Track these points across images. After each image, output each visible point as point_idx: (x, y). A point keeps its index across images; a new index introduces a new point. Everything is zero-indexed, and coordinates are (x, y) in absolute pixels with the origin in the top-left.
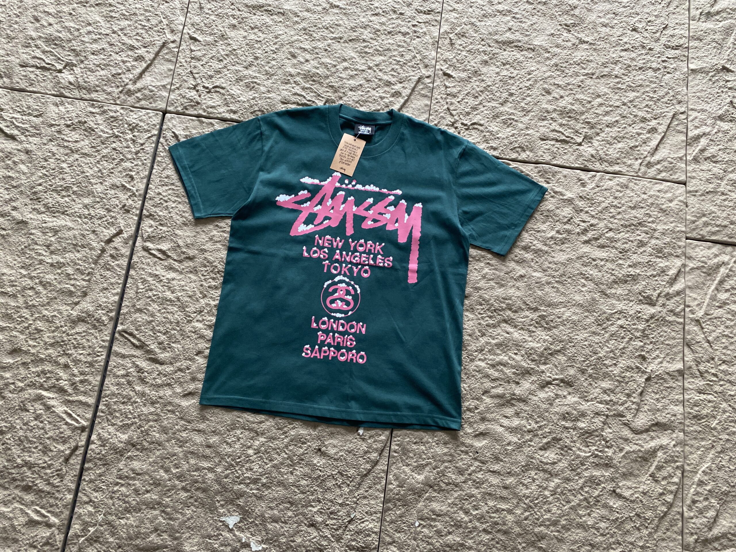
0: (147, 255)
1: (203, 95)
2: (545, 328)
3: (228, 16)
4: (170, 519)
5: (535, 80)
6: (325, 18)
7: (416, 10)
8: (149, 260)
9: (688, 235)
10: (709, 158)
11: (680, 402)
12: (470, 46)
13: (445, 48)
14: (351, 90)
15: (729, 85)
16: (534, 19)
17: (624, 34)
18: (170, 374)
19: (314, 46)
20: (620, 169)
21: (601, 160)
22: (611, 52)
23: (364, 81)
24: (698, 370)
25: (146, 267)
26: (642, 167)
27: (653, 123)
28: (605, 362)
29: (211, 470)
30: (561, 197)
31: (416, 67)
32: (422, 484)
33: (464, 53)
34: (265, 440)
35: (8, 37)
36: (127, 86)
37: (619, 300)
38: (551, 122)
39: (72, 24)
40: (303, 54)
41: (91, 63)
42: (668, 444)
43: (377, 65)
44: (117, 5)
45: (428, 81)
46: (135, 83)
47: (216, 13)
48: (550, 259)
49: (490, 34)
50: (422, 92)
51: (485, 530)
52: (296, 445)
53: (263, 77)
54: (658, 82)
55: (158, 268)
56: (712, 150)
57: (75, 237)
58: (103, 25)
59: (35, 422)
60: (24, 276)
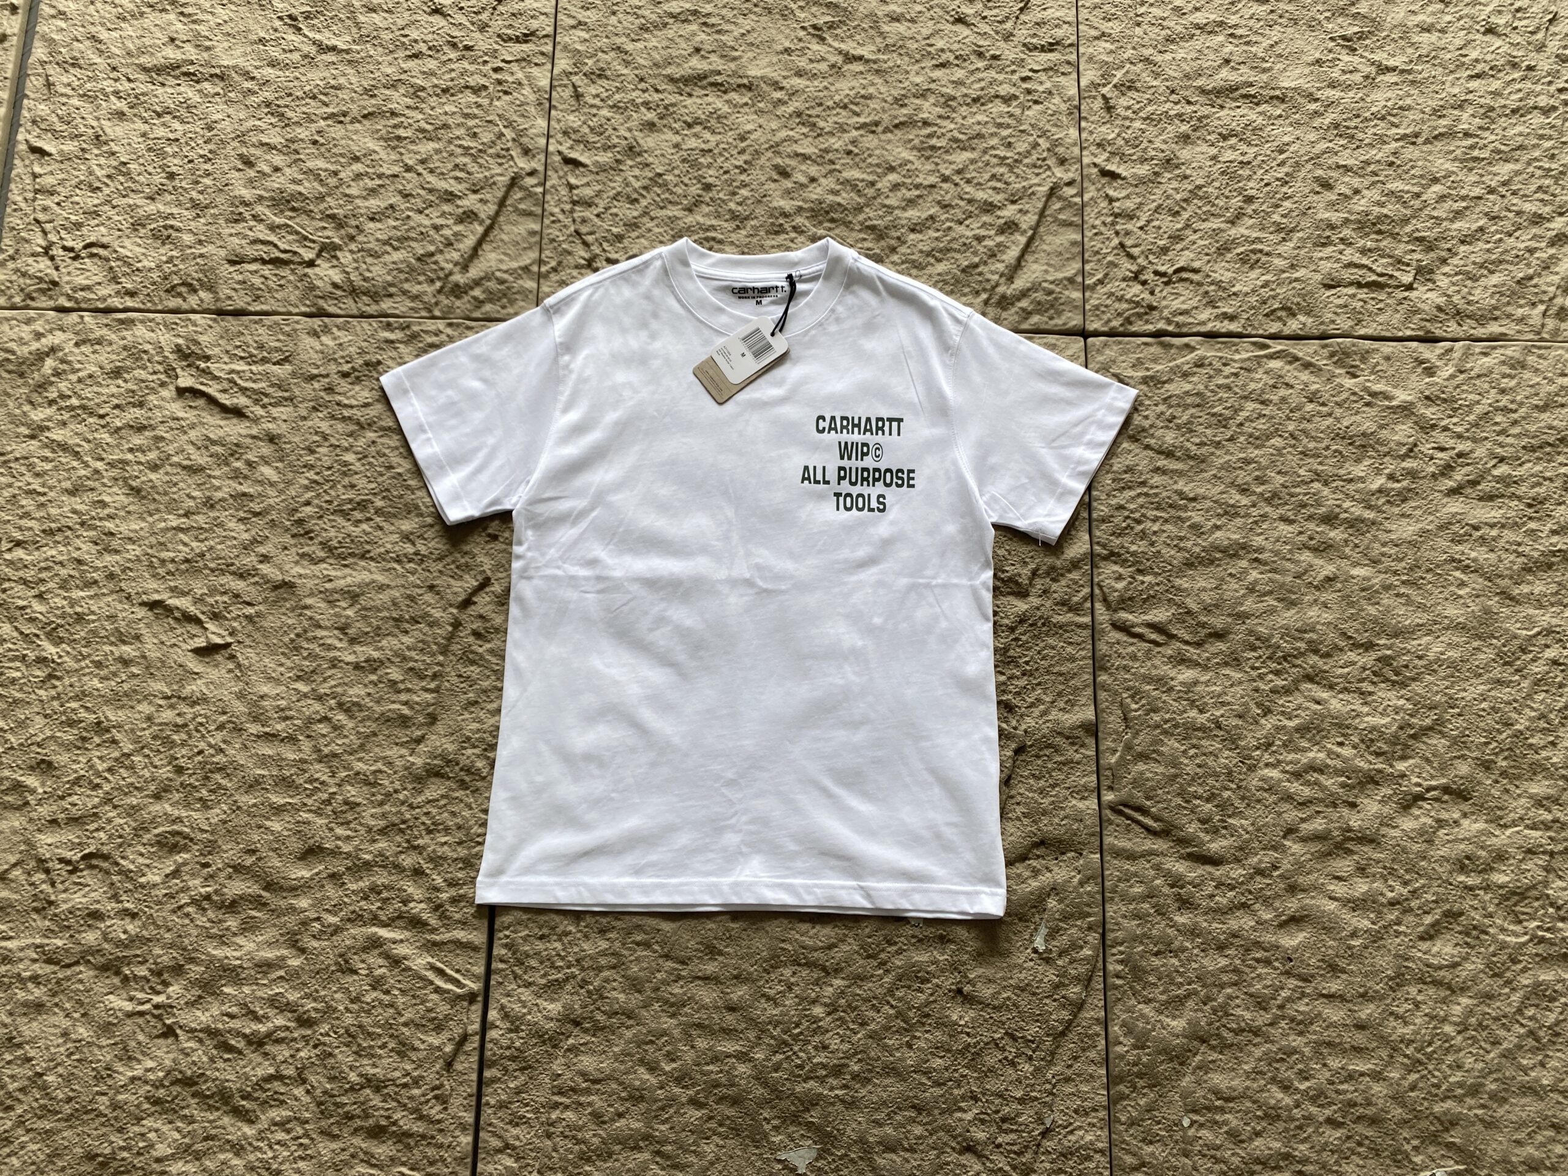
2: (1394, 683)
3: (636, 106)
4: (676, 1167)
5: (1296, 163)
6: (838, 86)
7: (1024, 45)
12: (1149, 108)
13: (1096, 118)
14: (913, 230)
16: (1275, 34)
17: (1469, 42)
19: (823, 146)
20: (1503, 330)
21: (1460, 315)
22: (1448, 84)
23: (937, 208)
26: (1547, 321)
27: (1558, 224)
28: (1530, 741)
29: (742, 1057)
30: (1387, 403)
31: (1041, 167)
32: (1186, 1037)
33: (1137, 124)
34: (846, 983)
35: (195, 205)
36: (451, 278)
37: (1541, 607)
38: (1342, 247)
39: (321, 164)
40: (804, 168)
41: (371, 239)
43: (959, 172)
44: (407, 112)
45: (1070, 191)
46: (465, 268)
47: (610, 103)
48: (1383, 536)
49: (1187, 76)
50: (1062, 217)
51: (1330, 1121)
52: (909, 987)
53: (726, 225)
54: (1555, 134)
57: (394, 604)
58: (384, 157)
59: (374, 994)
60: (305, 696)
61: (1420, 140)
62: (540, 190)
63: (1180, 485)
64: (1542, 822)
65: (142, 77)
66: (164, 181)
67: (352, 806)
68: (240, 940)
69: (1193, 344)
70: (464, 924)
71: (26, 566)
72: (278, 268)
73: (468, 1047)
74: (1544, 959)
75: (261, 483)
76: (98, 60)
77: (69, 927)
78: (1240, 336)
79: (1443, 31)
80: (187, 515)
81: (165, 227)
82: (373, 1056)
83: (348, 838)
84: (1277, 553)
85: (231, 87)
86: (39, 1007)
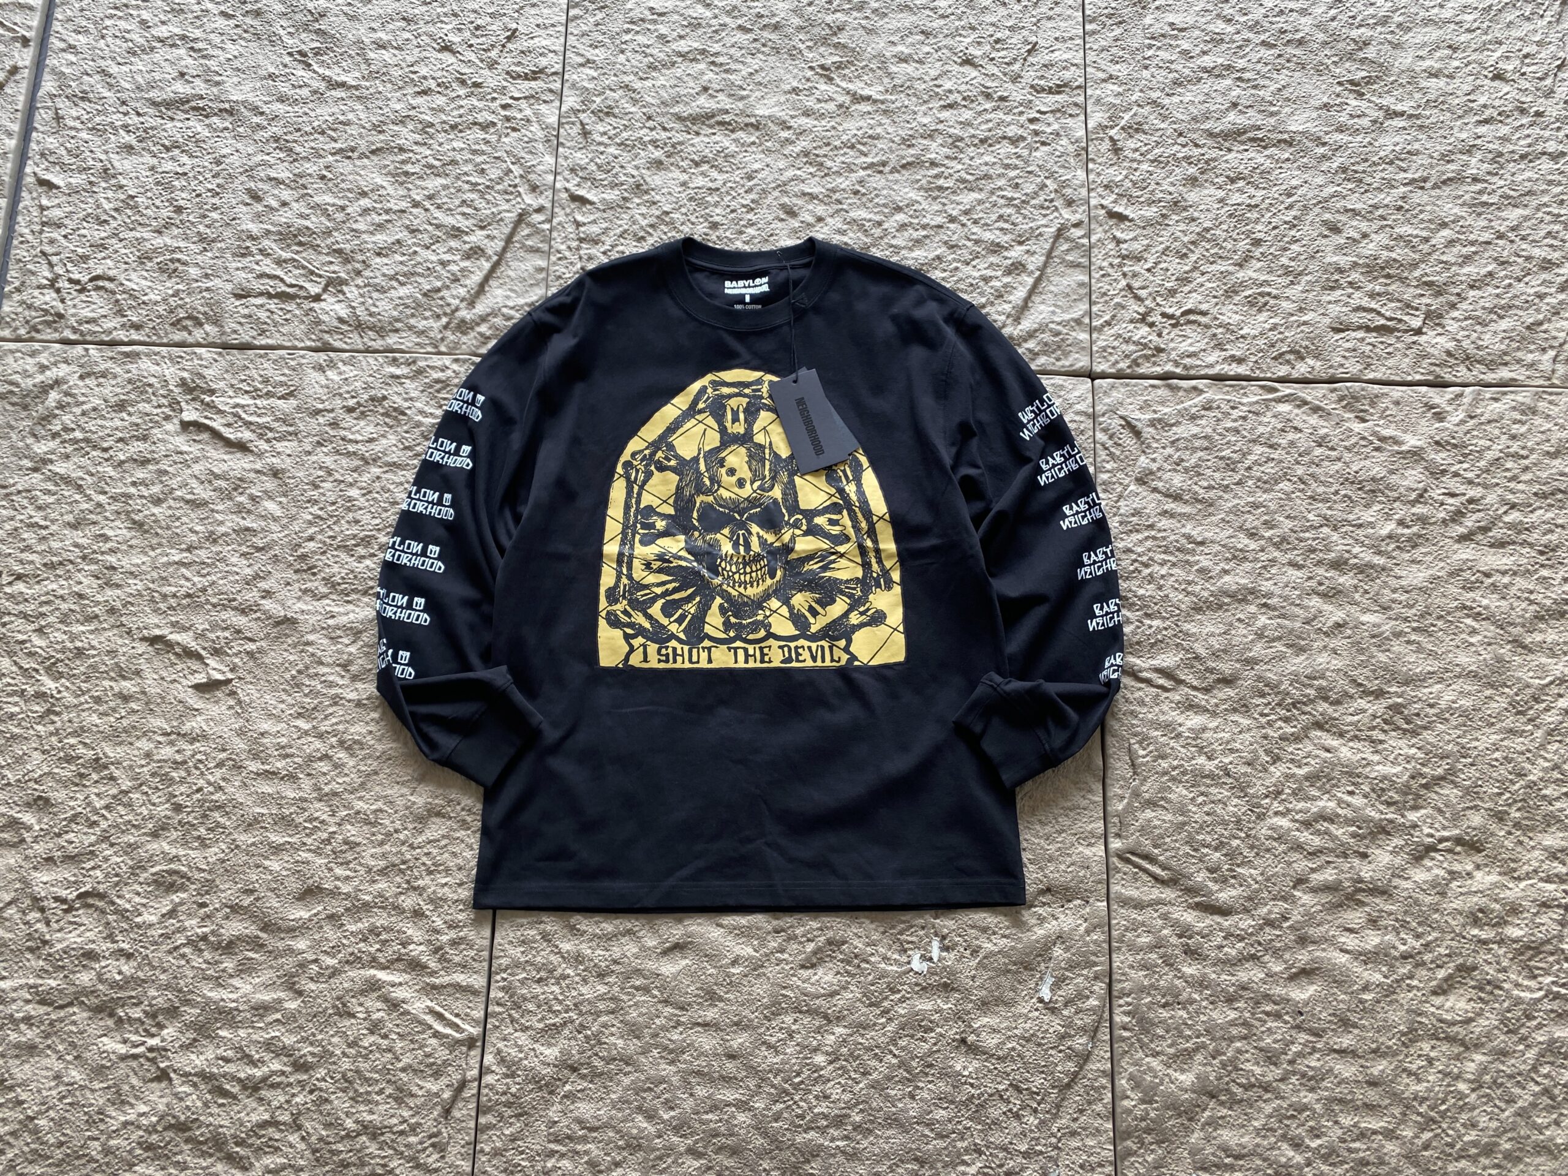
63: (1188, 529)
64: (1557, 875)
65: (152, 111)
67: (352, 845)
68: (236, 982)
69: (1201, 387)
70: (464, 967)
71: (26, 600)
72: (284, 302)
73: (467, 1093)
74: (1560, 1015)
75: (264, 517)
76: (107, 94)
77: (63, 967)
79: (1451, 77)
80: (189, 549)
81: (172, 260)
82: (370, 1102)
83: (347, 878)
84: (1286, 599)
85: (240, 121)
86: (31, 1049)
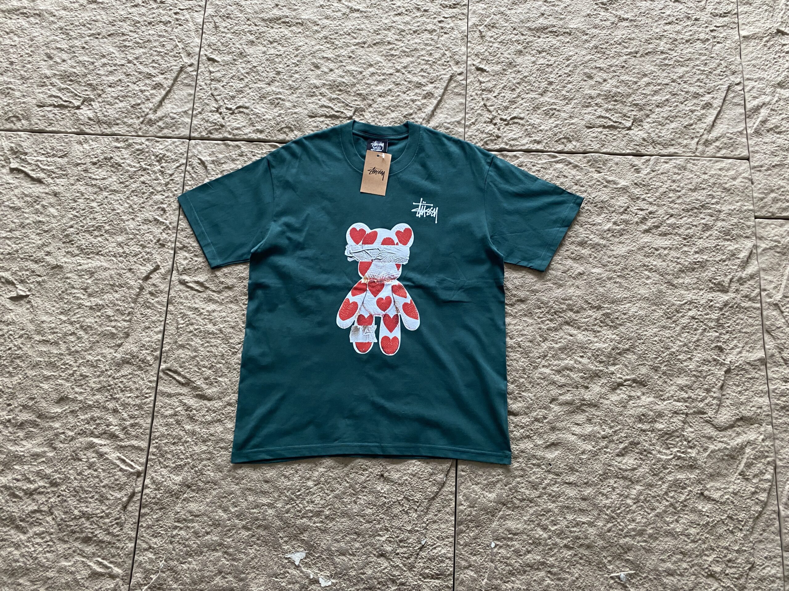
0: (185, 289)
1: (227, 117)
2: (611, 326)
3: (245, 33)
4: (234, 560)
5: (575, 65)
6: (346, 24)
7: (441, 5)
8: (187, 293)
9: (756, 214)
10: (771, 129)
11: (765, 393)
12: (502, 37)
13: (475, 42)
14: (380, 96)
15: (786, 49)
17: (666, 6)
18: (220, 410)
19: (337, 54)
20: (676, 151)
21: (654, 143)
22: (654, 27)
23: (393, 85)
24: (782, 357)
25: (184, 301)
26: (699, 146)
27: (707, 98)
28: (678, 357)
29: (270, 506)
30: (615, 186)
31: (446, 65)
32: (495, 502)
34: (325, 470)
35: (23, 78)
36: (148, 116)
37: (688, 290)
38: (596, 108)
39: (86, 58)
40: (327, 64)
41: (109, 96)
42: (756, 439)
43: (405, 67)
45: (460, 78)
46: (155, 111)
47: (232, 31)
48: (609, 253)
49: (522, 21)
50: (456, 90)
51: (566, 546)
52: (357, 473)
53: (286, 92)
54: (708, 53)
55: (197, 301)
56: (774, 121)
57: (111, 278)
58: (118, 56)
59: (89, 471)
60: (64, 322)
61: (638, 55)
62: (195, 73)
66: (8, 66)
78: (542, 151)
